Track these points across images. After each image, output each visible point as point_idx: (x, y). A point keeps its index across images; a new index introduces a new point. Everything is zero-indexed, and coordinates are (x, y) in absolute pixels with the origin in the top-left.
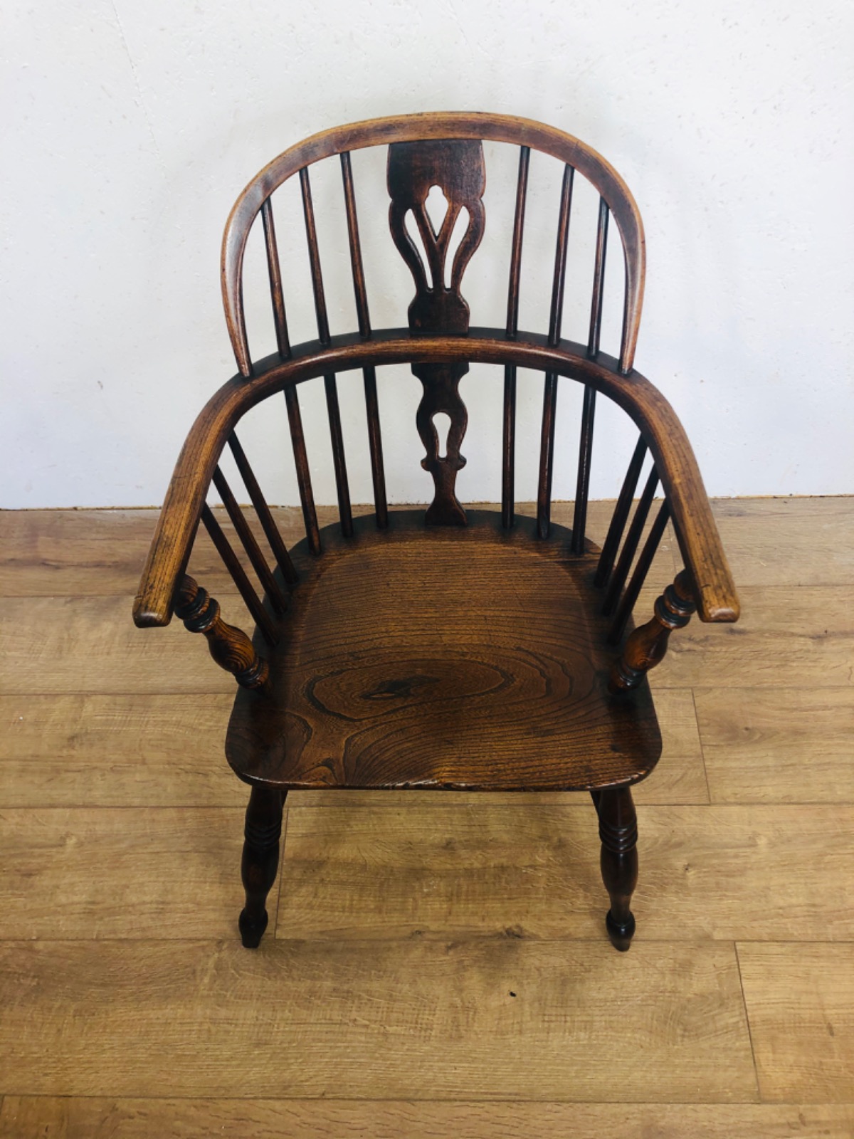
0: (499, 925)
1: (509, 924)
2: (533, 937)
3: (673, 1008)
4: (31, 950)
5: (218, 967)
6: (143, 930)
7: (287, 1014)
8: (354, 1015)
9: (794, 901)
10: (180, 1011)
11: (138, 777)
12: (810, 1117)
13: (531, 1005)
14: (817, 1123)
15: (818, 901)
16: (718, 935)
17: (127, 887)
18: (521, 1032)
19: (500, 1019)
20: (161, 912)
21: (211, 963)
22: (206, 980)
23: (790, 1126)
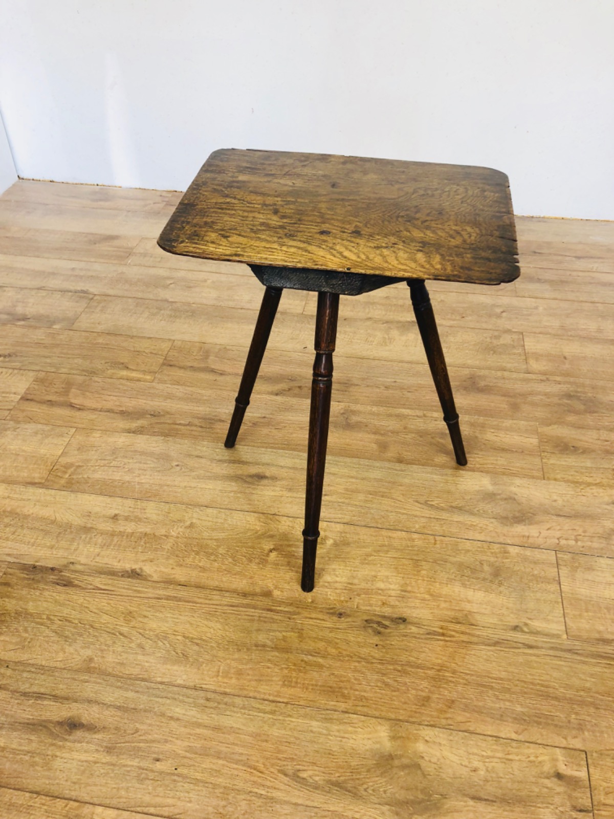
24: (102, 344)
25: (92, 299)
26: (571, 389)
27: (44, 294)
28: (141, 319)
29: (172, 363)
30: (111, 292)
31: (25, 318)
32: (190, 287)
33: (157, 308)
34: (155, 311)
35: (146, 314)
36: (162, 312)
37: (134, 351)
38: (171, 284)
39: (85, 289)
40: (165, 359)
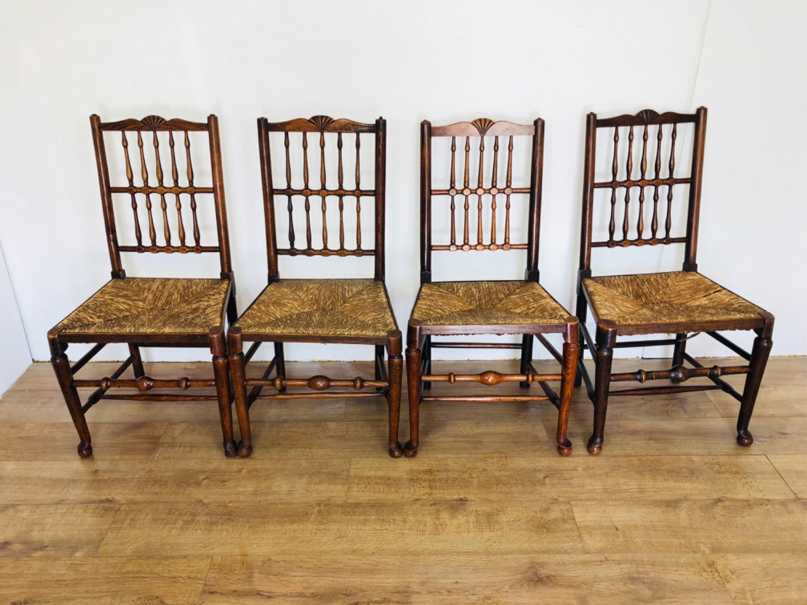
0: (456, 497)
1: (460, 497)
2: (471, 501)
3: (542, 523)
4: (226, 506)
5: (319, 511)
6: (281, 500)
7: (354, 527)
8: (387, 527)
9: (596, 488)
10: (301, 527)
11: (277, 449)
12: (609, 558)
13: (473, 523)
14: (614, 560)
15: (607, 487)
16: (561, 499)
17: (272, 485)
18: (469, 532)
19: (458, 528)
20: (290, 493)
21: (316, 510)
22: (313, 516)
23: (601, 561)
24: (132, 572)
25: (119, 510)
26: (632, 570)
27: (64, 511)
28: (174, 530)
29: (213, 589)
30: (139, 498)
31: (43, 547)
32: (224, 481)
33: (191, 514)
34: (189, 518)
35: (180, 524)
36: (197, 518)
37: (170, 578)
38: (204, 479)
39: (110, 497)
40: (205, 585)
